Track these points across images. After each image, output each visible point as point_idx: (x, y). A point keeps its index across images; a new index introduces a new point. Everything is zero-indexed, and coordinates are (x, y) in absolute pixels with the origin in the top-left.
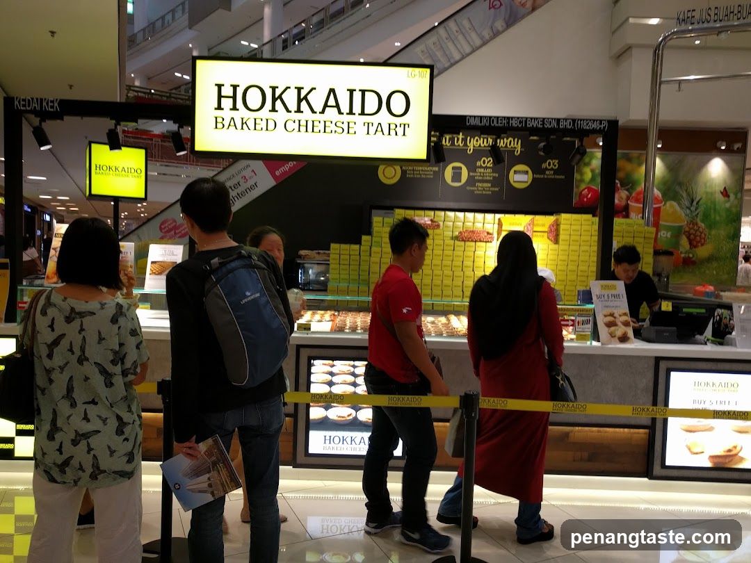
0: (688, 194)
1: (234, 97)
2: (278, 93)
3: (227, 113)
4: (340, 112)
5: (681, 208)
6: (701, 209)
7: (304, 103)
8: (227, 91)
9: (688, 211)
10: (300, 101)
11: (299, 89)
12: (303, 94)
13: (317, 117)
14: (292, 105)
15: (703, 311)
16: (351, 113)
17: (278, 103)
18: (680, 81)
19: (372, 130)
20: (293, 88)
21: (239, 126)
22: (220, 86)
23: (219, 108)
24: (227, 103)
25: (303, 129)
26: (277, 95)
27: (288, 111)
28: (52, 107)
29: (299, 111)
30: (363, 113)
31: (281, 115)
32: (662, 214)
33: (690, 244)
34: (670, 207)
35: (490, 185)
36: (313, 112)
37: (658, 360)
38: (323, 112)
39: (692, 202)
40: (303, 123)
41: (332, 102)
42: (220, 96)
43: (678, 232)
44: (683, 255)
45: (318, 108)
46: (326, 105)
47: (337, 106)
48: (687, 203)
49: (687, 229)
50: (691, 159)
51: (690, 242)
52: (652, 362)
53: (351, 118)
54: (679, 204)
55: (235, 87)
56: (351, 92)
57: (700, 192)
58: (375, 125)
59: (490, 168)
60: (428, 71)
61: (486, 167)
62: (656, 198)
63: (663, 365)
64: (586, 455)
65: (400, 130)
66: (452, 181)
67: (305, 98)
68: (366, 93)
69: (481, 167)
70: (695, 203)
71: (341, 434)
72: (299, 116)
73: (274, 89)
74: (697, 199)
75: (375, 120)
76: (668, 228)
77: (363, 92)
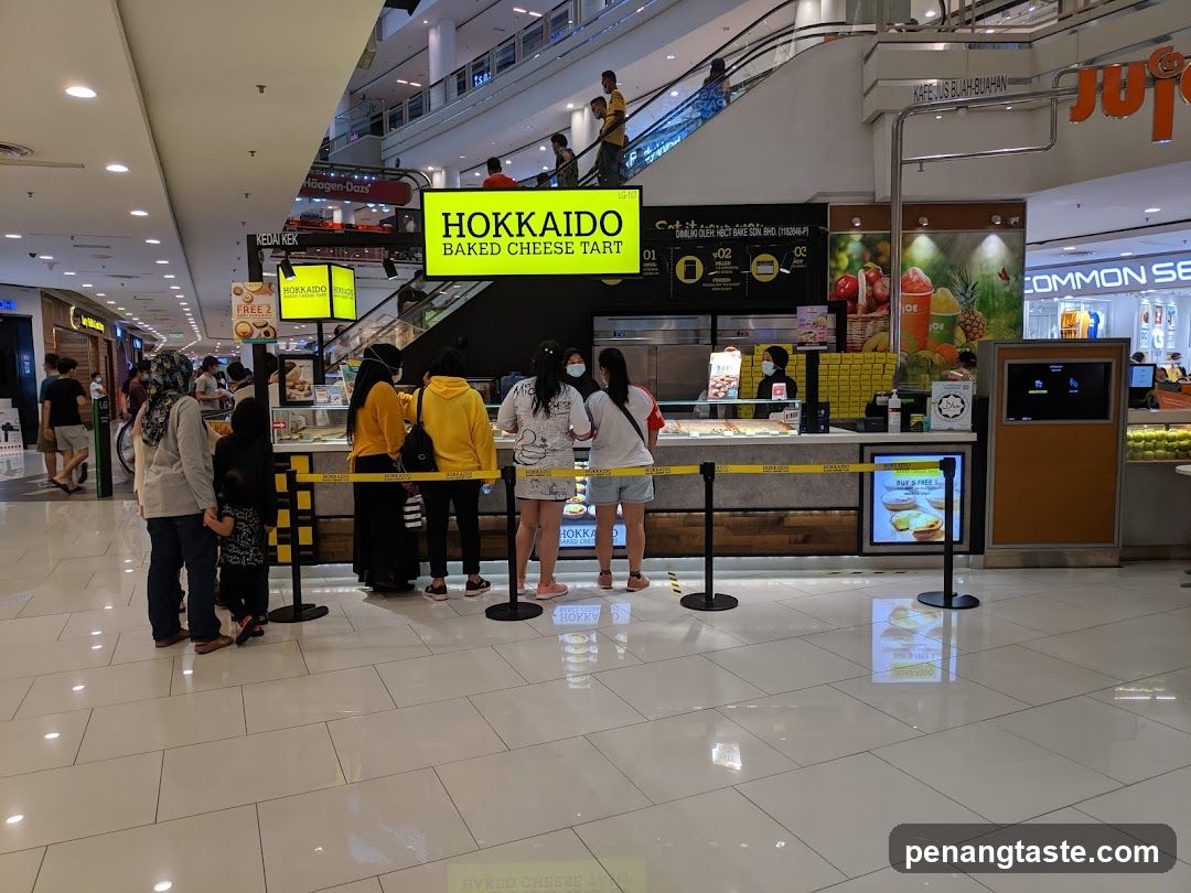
0: (962, 279)
1: (460, 225)
2: (500, 218)
3: (454, 240)
4: (559, 235)
5: (954, 294)
6: (978, 295)
7: (525, 228)
8: (454, 219)
9: (963, 299)
10: (521, 225)
11: (520, 214)
12: (523, 218)
13: (537, 239)
14: (514, 229)
15: (912, 400)
16: (568, 234)
17: (501, 228)
18: (921, 161)
19: (589, 249)
20: (514, 214)
21: (466, 251)
22: (446, 215)
23: (447, 235)
24: (454, 231)
25: (525, 251)
26: (500, 220)
27: (511, 235)
28: (291, 241)
29: (520, 235)
30: (579, 234)
31: (505, 239)
32: (933, 303)
33: (967, 336)
34: (943, 294)
35: (729, 280)
36: (534, 235)
37: (862, 446)
38: (542, 235)
39: (967, 287)
40: (525, 245)
41: (550, 225)
42: (447, 225)
43: (952, 322)
44: (959, 350)
45: (538, 231)
46: (545, 229)
47: (555, 228)
48: (960, 288)
49: (962, 319)
50: (963, 237)
51: (967, 333)
52: (858, 448)
53: (569, 239)
54: (952, 291)
55: (460, 215)
56: (568, 214)
57: (975, 275)
58: (591, 245)
59: (728, 260)
60: (638, 191)
61: (724, 260)
62: (925, 285)
63: (868, 451)
64: (800, 537)
65: (614, 248)
66: (686, 278)
67: (526, 222)
68: (582, 216)
69: (718, 259)
70: (970, 288)
71: (574, 528)
72: (520, 239)
73: (496, 215)
74: (973, 283)
75: (590, 239)
76: (941, 319)
77: (578, 214)
